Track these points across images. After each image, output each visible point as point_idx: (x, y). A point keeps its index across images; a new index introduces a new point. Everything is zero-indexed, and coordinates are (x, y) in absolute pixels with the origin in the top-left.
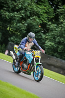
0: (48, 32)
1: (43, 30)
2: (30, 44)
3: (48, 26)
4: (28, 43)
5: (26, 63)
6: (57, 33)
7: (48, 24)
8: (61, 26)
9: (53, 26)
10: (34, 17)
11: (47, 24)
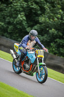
2: (32, 42)
4: (30, 41)
5: (28, 63)
6: (6, 13)
8: (11, 6)
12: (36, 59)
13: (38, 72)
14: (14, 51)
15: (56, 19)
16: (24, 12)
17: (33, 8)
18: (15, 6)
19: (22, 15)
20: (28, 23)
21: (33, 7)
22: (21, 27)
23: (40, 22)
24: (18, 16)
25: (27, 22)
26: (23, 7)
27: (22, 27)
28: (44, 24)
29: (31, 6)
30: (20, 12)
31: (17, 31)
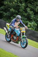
5: (15, 36)
12: (20, 33)
13: (22, 42)
14: (6, 28)
15: (14, 3)
23: (5, 4)
28: (7, 6)
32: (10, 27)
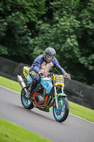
0: (37, 35)
1: (31, 32)
2: (48, 65)
3: (38, 27)
6: (50, 37)
7: (38, 23)
8: (57, 27)
9: (44, 26)
10: (17, 13)
11: (36, 23)
12: (53, 88)
16: (76, 34)
17: (89, 29)
18: (63, 26)
19: (73, 40)
20: (81, 51)
21: (89, 27)
22: (71, 56)
24: (66, 40)
25: (80, 49)
26: (73, 28)
27: (73, 56)
29: (86, 26)
30: (70, 34)
31: (65, 62)
32: (30, 75)
